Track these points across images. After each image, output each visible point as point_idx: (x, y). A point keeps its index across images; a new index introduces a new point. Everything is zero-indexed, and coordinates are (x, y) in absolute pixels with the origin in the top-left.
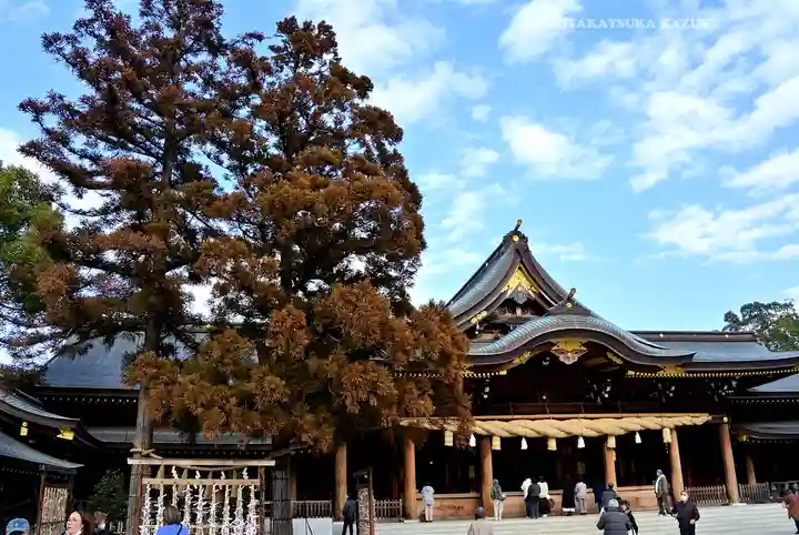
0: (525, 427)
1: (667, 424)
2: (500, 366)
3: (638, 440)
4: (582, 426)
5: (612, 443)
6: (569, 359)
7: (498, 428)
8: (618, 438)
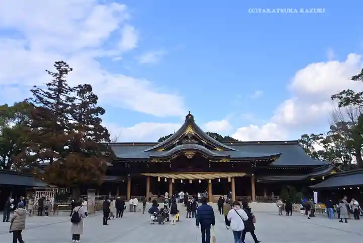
0: (182, 176)
1: (229, 176)
2: (168, 159)
3: (219, 181)
4: (200, 176)
5: (210, 181)
6: (190, 157)
7: (173, 176)
8: (212, 180)
